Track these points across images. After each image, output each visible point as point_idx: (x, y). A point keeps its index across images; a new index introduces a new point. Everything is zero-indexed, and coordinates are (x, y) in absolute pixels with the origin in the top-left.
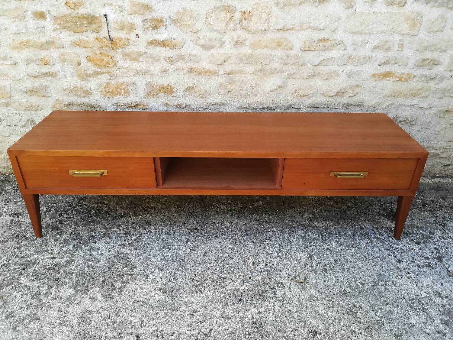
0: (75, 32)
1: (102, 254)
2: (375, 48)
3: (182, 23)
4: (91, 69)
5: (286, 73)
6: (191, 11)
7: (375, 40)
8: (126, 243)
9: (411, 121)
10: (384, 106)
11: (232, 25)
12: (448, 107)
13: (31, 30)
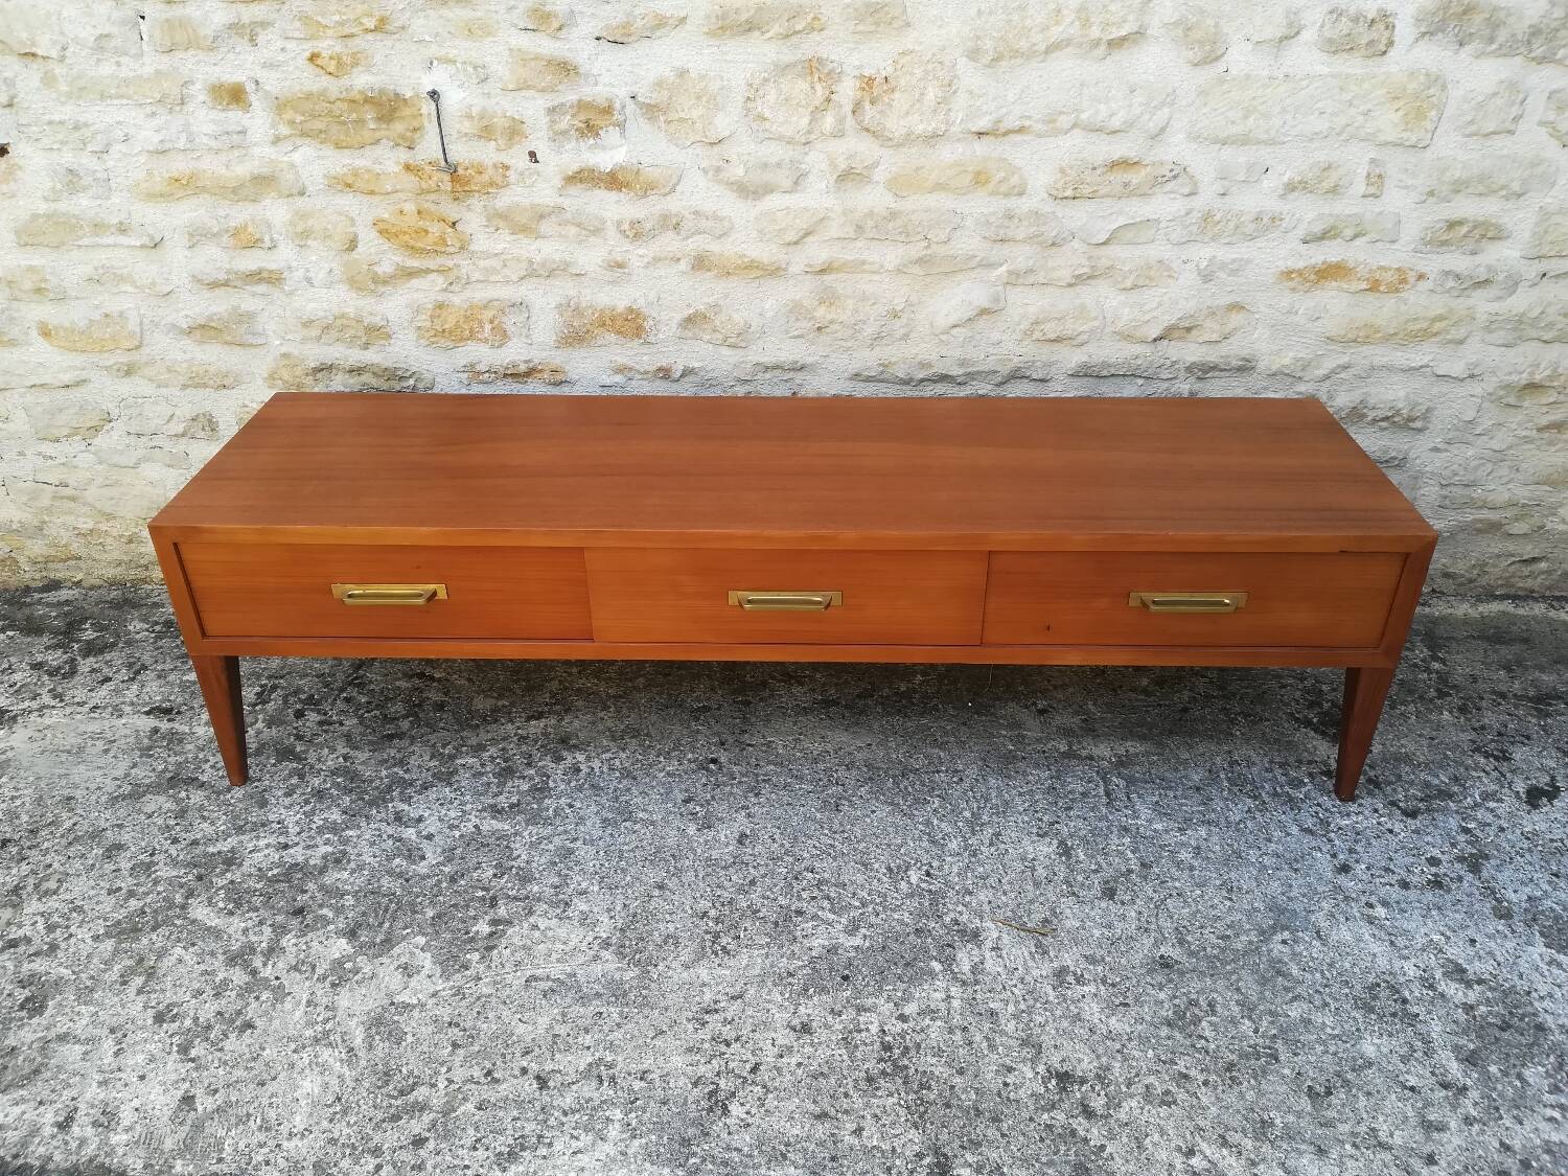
0: (338, 146)
1: (430, 837)
2: (1291, 188)
3: (673, 116)
4: (390, 259)
5: (1004, 268)
6: (702, 77)
7: (1292, 163)
8: (503, 801)
9: (1412, 419)
10: (1321, 372)
11: (829, 122)
12: (1532, 374)
13: (205, 140)
